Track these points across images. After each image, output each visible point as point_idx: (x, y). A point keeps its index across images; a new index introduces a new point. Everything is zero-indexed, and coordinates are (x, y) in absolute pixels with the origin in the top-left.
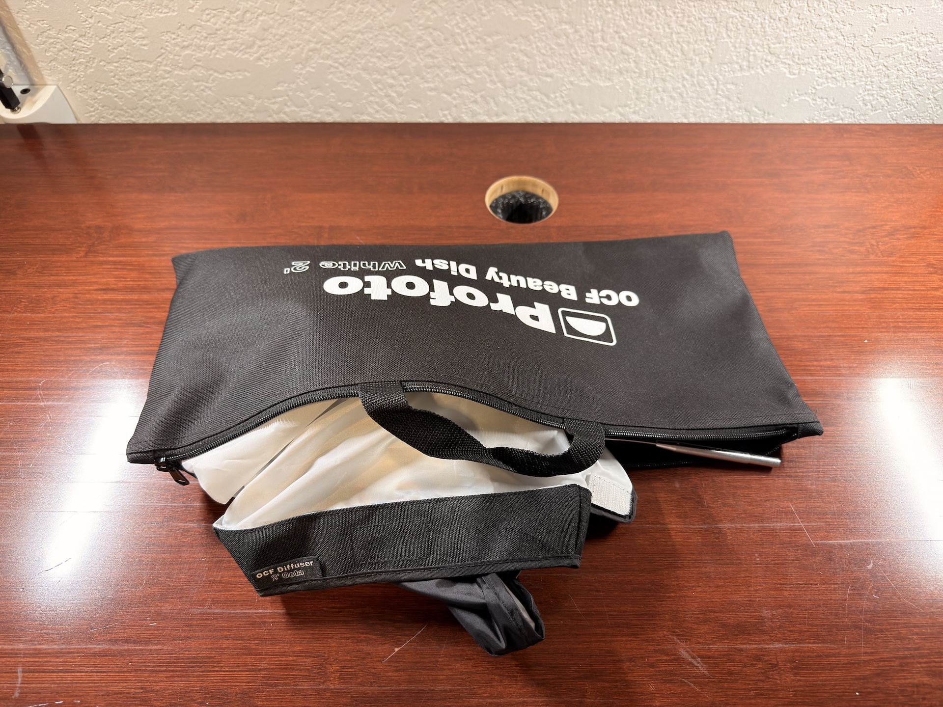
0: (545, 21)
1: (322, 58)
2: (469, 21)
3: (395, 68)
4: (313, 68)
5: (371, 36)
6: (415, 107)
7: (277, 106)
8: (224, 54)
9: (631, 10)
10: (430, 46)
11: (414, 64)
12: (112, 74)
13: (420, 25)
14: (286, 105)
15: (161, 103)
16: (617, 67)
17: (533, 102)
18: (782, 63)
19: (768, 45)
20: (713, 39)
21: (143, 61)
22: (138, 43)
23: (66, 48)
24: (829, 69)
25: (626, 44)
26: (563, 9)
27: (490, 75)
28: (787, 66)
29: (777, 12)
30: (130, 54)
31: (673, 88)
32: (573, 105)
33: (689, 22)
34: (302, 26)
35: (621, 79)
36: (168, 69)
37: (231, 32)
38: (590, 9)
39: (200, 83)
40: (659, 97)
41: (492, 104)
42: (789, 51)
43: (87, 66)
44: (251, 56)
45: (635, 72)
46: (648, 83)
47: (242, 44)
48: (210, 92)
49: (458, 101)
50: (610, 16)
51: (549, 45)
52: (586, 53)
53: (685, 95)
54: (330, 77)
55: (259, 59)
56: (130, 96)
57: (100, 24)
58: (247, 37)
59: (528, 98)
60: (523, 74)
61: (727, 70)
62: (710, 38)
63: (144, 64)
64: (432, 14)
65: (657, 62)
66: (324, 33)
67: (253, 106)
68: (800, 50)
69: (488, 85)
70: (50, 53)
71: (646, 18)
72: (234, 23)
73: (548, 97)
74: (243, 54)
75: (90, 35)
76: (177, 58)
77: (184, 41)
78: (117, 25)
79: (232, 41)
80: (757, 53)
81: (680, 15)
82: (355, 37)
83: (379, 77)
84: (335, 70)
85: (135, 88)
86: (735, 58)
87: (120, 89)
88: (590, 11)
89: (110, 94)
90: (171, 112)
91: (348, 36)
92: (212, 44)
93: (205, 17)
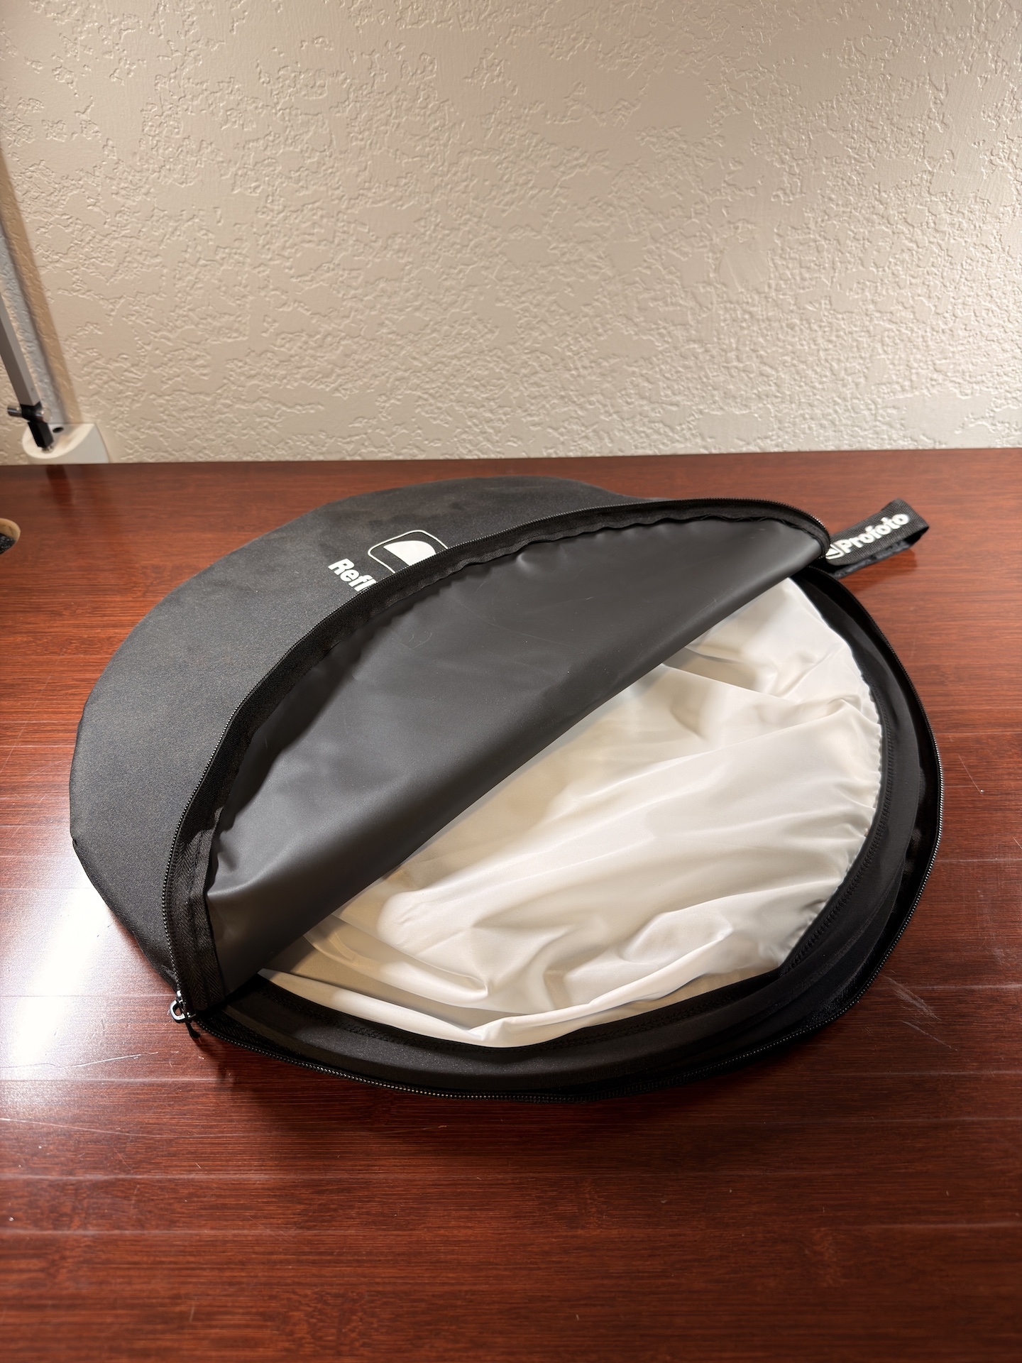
0: (670, 340)
1: (410, 389)
2: (583, 343)
3: (494, 399)
4: (399, 400)
5: (468, 362)
6: (515, 445)
7: (352, 446)
8: (296, 384)
9: (770, 325)
10: (536, 373)
11: (517, 394)
12: (162, 409)
13: (526, 348)
14: (363, 444)
15: (214, 443)
16: (755, 391)
17: (655, 437)
18: (952, 381)
19: (932, 361)
20: (868, 355)
21: (200, 393)
22: (197, 373)
23: (113, 380)
24: (1007, 388)
25: (765, 364)
26: (691, 326)
27: (605, 406)
28: (957, 385)
29: (940, 322)
30: (186, 386)
31: (823, 415)
32: (703, 439)
33: (838, 336)
34: (390, 350)
35: (761, 405)
36: (228, 402)
37: (307, 358)
38: (722, 324)
39: (264, 419)
40: (806, 426)
41: (607, 440)
42: (958, 368)
43: (134, 400)
44: (327, 386)
45: (776, 397)
46: (792, 409)
47: (318, 372)
48: (274, 430)
49: (566, 437)
50: (746, 332)
51: (674, 367)
52: (718, 376)
53: (837, 423)
54: (418, 410)
55: (336, 389)
56: (178, 435)
57: (157, 352)
58: (326, 364)
59: (649, 431)
60: (644, 402)
61: (886, 391)
62: (863, 355)
63: (202, 397)
64: (540, 335)
65: (802, 384)
66: (415, 359)
67: (323, 446)
68: (970, 366)
69: (602, 417)
70: (94, 386)
71: (787, 333)
72: (313, 348)
73: (672, 429)
74: (319, 385)
75: (143, 364)
76: (240, 389)
77: (251, 370)
78: (176, 353)
79: (307, 369)
80: (920, 370)
81: (827, 329)
82: (450, 363)
83: (475, 410)
84: (424, 402)
85: (186, 425)
86: (894, 377)
87: (168, 427)
88: (723, 327)
89: (155, 433)
90: (224, 454)
91: (442, 363)
92: (284, 372)
93: (279, 342)
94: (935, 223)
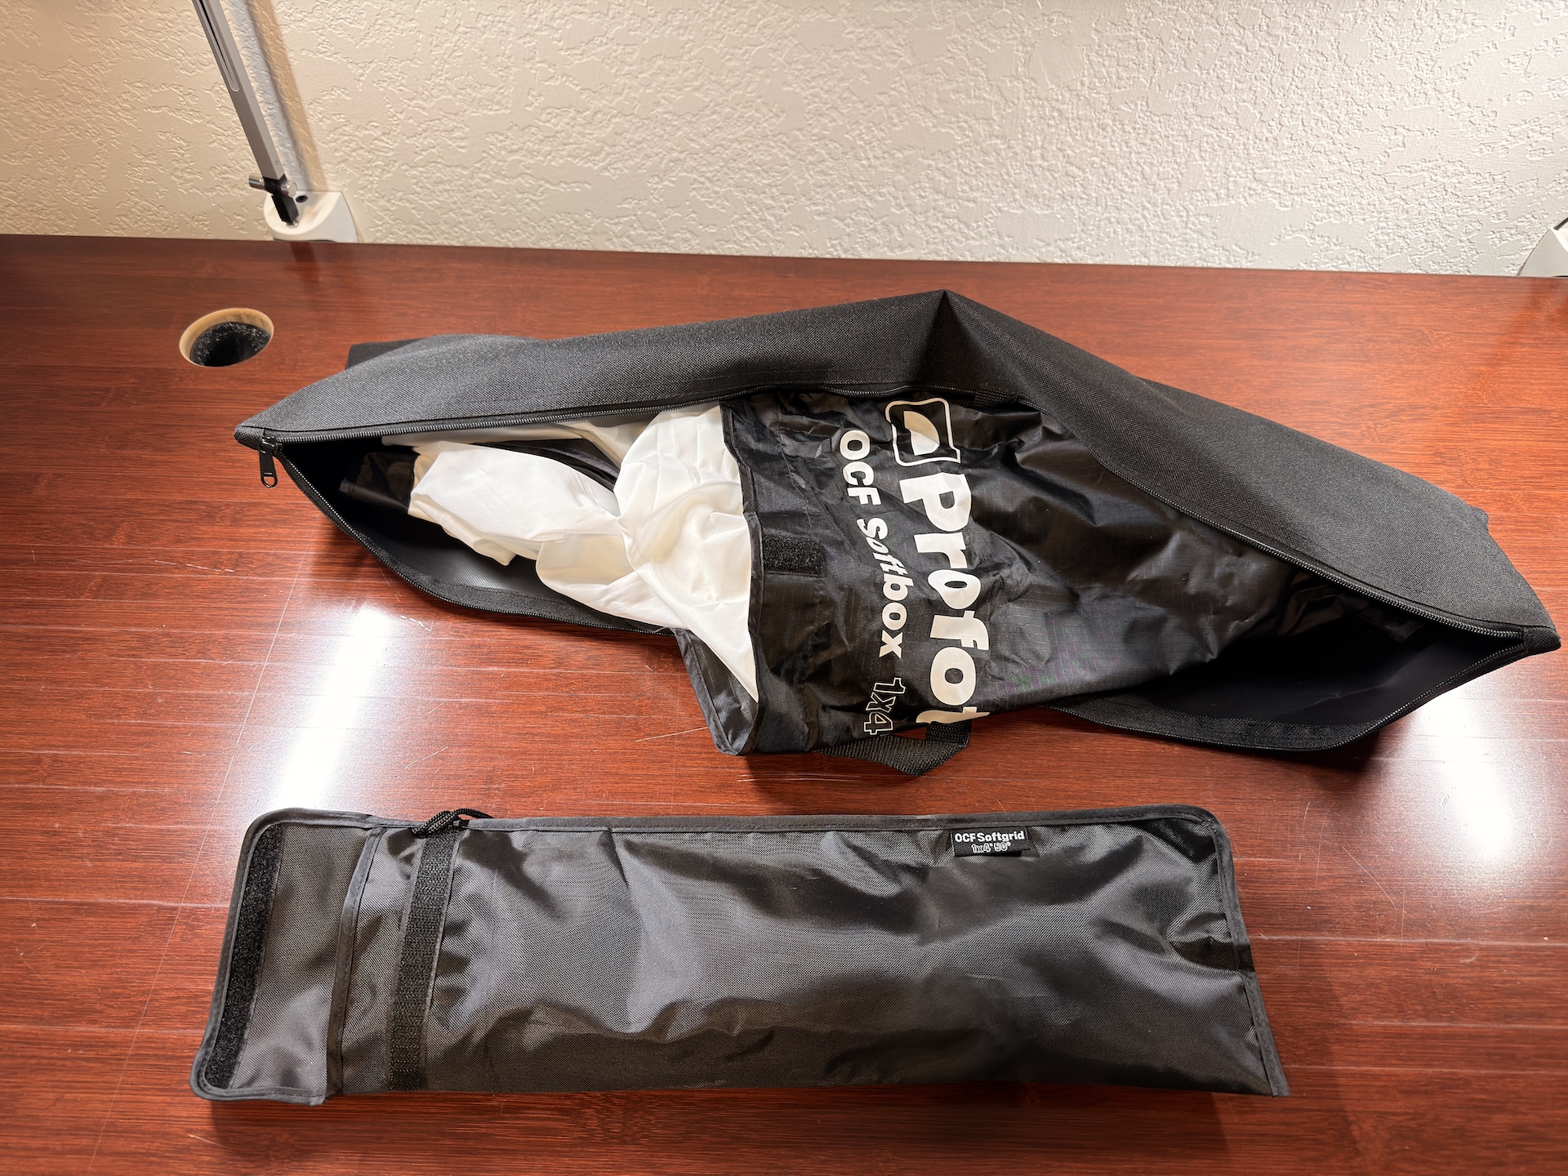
0: (970, 134)
1: (685, 171)
2: (876, 132)
3: (776, 186)
4: (673, 182)
5: (750, 146)
6: (797, 235)
7: (620, 228)
8: (561, 161)
9: (1080, 124)
10: (824, 161)
11: (801, 182)
12: (415, 181)
13: (814, 135)
14: (632, 226)
15: (471, 218)
16: (1060, 192)
17: (949, 232)
18: (1270, 192)
19: (1252, 169)
20: (1183, 160)
21: (457, 166)
22: (454, 145)
23: (362, 148)
24: (1330, 201)
25: (1072, 164)
26: (995, 121)
27: (896, 198)
28: (1277, 196)
29: (1265, 131)
30: (442, 158)
31: (1130, 219)
32: (1000, 237)
33: (1152, 140)
34: (665, 130)
35: (1064, 206)
36: (488, 176)
37: (575, 135)
38: (1028, 121)
39: (526, 195)
40: (1112, 230)
41: (896, 234)
42: (1279, 178)
43: (384, 170)
44: (595, 164)
45: (1081, 198)
46: (1098, 211)
47: (586, 150)
48: (535, 207)
49: (852, 229)
50: (1053, 130)
51: (974, 162)
52: (1021, 173)
53: (1145, 228)
54: (694, 193)
55: (605, 168)
56: (432, 209)
57: (411, 121)
58: (594, 142)
59: (943, 227)
60: (940, 197)
61: (1200, 199)
62: (1178, 160)
63: (459, 170)
64: (830, 122)
65: (1111, 186)
66: (692, 140)
67: (589, 226)
68: (1293, 177)
69: (893, 210)
70: (341, 153)
71: (1098, 133)
72: (581, 125)
73: (968, 226)
74: (586, 163)
75: (395, 133)
76: (500, 163)
77: (513, 144)
78: (432, 123)
79: (574, 146)
80: (1238, 179)
81: (1140, 132)
82: (730, 146)
83: (755, 196)
84: (700, 186)
85: (441, 199)
86: (1210, 185)
87: (421, 199)
88: (1029, 124)
89: (407, 204)
90: (481, 230)
91: (721, 146)
92: (549, 148)
93: (544, 116)
94: (1268, 26)
